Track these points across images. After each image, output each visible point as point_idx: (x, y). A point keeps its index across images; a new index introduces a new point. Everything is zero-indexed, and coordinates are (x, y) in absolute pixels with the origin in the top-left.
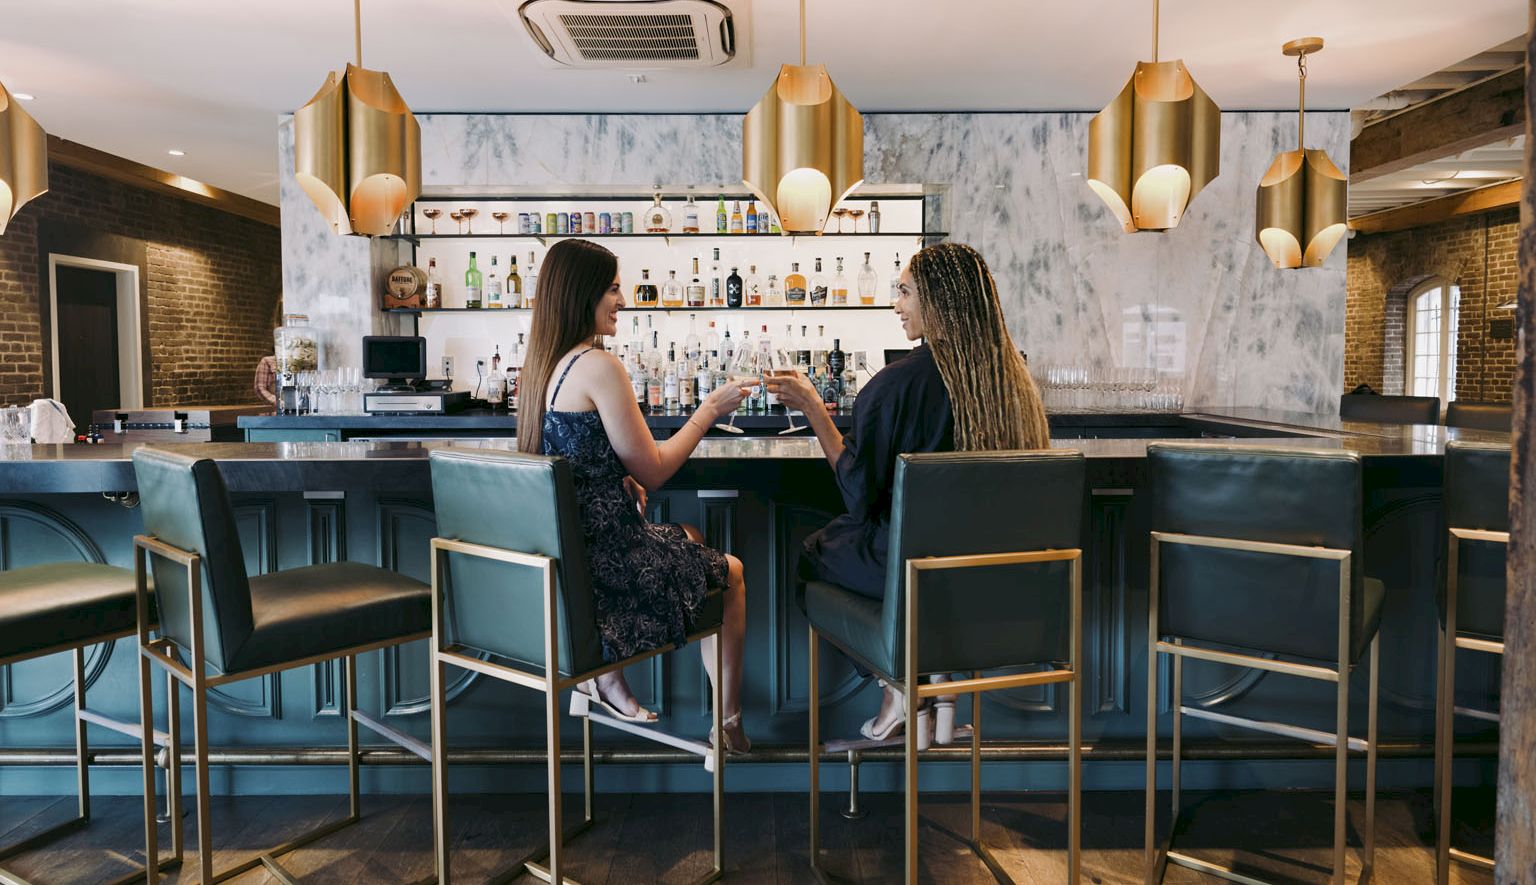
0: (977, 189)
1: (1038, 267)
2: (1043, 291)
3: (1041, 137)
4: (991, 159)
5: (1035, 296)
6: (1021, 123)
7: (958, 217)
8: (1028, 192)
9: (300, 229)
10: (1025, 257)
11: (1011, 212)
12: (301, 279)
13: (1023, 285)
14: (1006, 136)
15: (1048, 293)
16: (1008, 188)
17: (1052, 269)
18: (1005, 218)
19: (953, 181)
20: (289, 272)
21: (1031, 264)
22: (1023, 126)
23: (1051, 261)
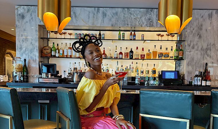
0: (193, 29)
1: (208, 50)
2: (209, 56)
3: (210, 16)
4: (197, 21)
5: (207, 57)
6: (206, 12)
7: (188, 36)
8: (206, 30)
9: (21, 35)
10: (205, 47)
11: (202, 35)
12: (21, 48)
13: (204, 54)
14: (202, 16)
15: (210, 56)
16: (201, 29)
17: (212, 50)
18: (200, 37)
19: (188, 27)
20: (18, 46)
21: (206, 49)
22: (206, 13)
23: (211, 48)
